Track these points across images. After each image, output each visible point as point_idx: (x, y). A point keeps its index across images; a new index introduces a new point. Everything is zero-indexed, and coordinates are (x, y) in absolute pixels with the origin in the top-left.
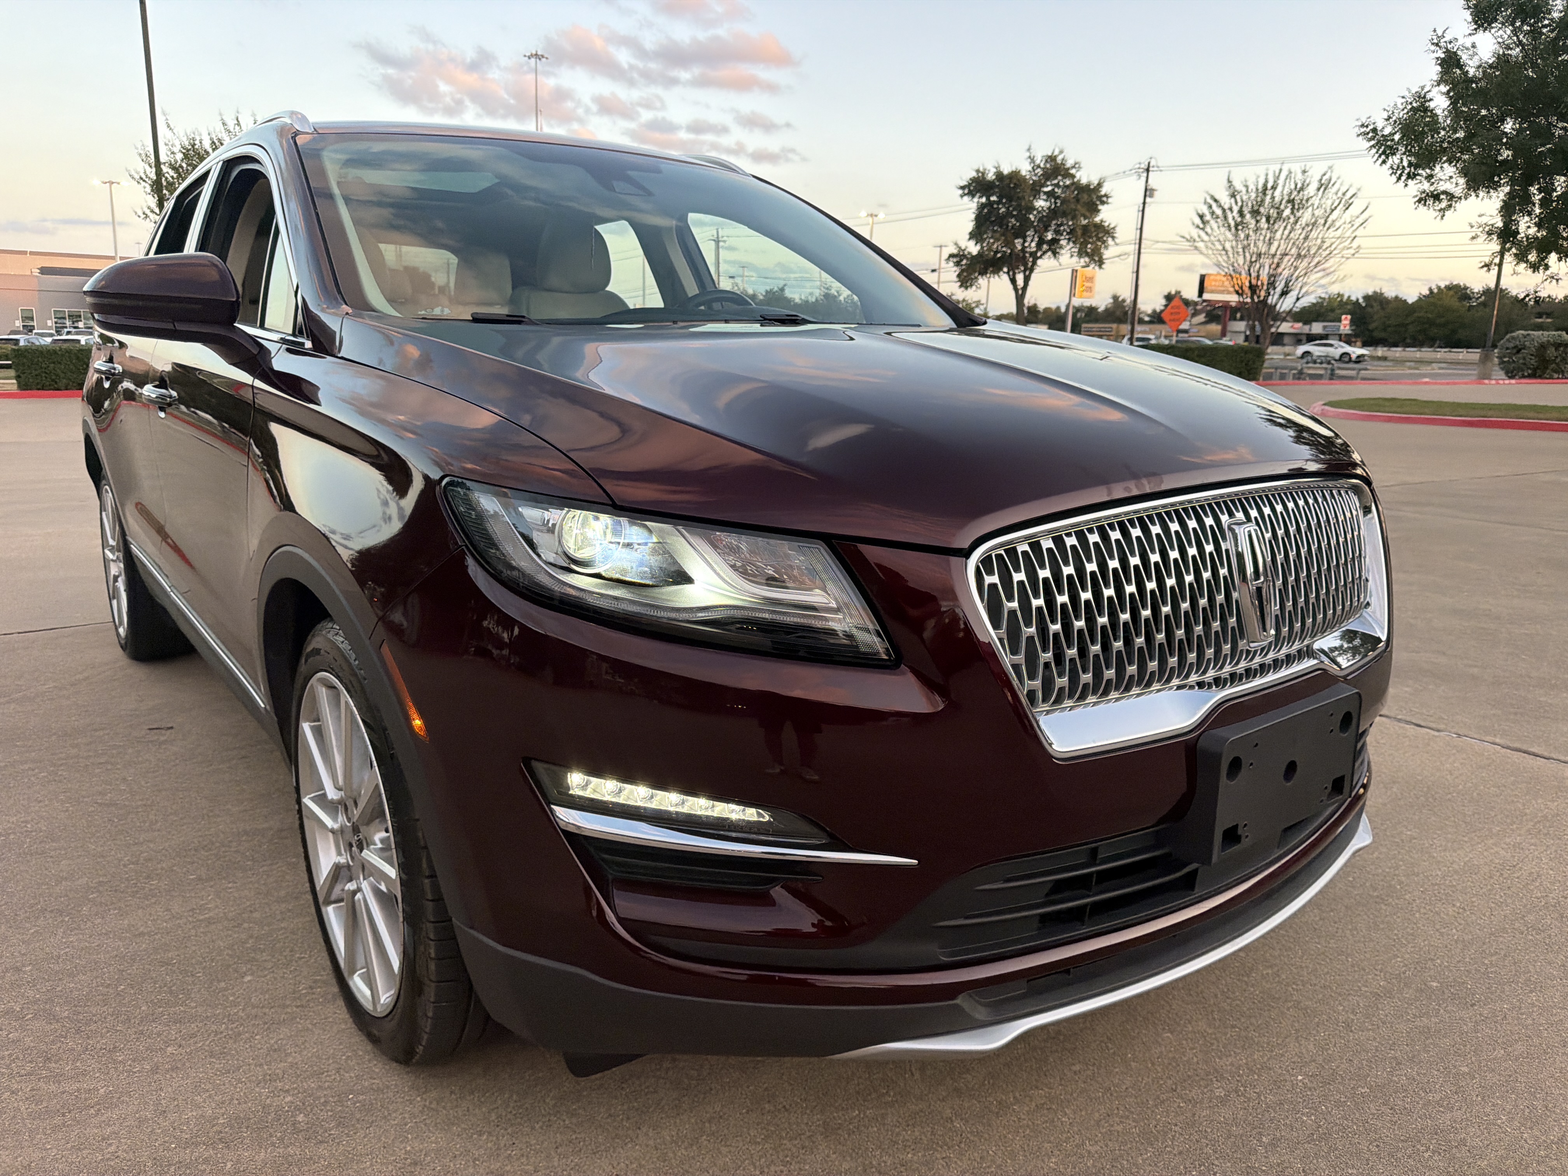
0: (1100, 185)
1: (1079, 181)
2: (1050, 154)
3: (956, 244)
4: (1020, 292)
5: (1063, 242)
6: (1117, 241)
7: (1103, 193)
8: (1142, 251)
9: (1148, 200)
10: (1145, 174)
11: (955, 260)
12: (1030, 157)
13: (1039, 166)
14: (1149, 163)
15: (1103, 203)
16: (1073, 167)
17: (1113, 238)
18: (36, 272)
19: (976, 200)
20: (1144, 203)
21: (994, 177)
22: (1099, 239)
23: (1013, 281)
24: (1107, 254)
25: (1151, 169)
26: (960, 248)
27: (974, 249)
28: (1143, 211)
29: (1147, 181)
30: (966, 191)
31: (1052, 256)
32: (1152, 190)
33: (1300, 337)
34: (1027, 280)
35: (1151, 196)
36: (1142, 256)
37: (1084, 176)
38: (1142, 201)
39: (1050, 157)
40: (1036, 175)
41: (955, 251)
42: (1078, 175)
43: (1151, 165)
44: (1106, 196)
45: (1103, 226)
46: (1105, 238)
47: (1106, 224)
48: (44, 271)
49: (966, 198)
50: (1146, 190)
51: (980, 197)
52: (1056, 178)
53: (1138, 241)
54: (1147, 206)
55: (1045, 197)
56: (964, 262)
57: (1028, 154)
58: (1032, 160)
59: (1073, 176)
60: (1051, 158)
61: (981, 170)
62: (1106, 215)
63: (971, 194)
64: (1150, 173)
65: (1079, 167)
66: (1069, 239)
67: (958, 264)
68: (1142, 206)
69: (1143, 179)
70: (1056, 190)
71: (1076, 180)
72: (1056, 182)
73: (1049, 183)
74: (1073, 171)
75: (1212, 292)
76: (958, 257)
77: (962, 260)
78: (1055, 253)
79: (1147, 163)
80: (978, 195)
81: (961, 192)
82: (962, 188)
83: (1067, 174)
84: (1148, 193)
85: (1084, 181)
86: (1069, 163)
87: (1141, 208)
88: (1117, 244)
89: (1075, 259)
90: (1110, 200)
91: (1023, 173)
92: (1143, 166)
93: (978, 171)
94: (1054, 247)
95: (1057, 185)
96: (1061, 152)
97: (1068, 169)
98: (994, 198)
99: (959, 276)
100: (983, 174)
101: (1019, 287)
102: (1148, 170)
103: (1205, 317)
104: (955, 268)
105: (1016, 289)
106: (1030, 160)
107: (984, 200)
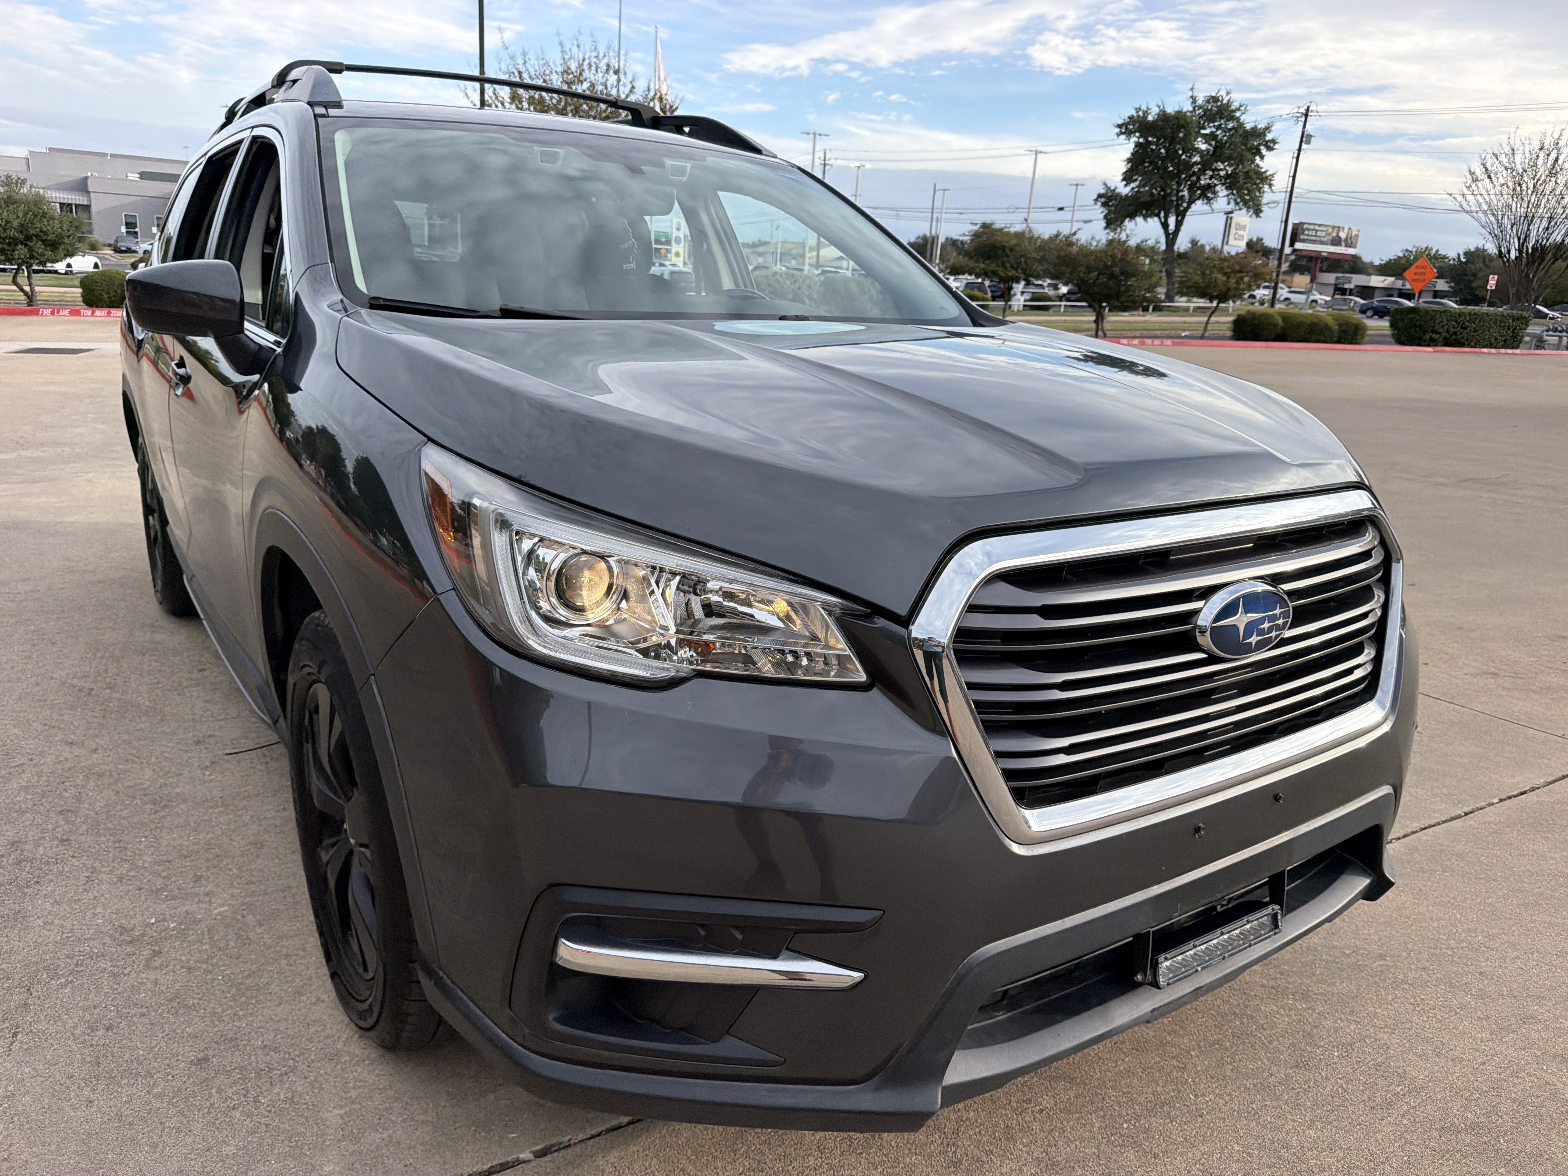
0: (1267, 129)
1: (1244, 124)
2: (1214, 94)
3: (1105, 184)
4: (1172, 236)
5: (1219, 189)
6: (1273, 188)
7: (1269, 138)
8: (1294, 199)
9: (1304, 146)
10: (1303, 119)
11: (1103, 200)
12: (1192, 97)
13: (1200, 107)
14: (1308, 107)
15: (1267, 148)
16: (1239, 109)
17: (1270, 186)
19: (1133, 139)
20: (1300, 150)
21: (1156, 117)
22: (1257, 186)
23: (1165, 225)
24: (1263, 201)
25: (1310, 114)
26: (1109, 188)
27: (1124, 190)
28: (1298, 157)
29: (1304, 127)
30: (1123, 130)
31: (1206, 202)
32: (1310, 137)
34: (1179, 224)
35: (1308, 142)
36: (1293, 205)
37: (1249, 121)
38: (1297, 147)
39: (1213, 97)
40: (1197, 115)
41: (1103, 191)
42: (1242, 118)
43: (1311, 109)
44: (1273, 140)
45: (1264, 173)
46: (1261, 185)
47: (1266, 171)
48: (144, 176)
49: (1123, 137)
50: (1303, 136)
51: (1138, 137)
52: (1218, 120)
53: (1289, 189)
54: (1302, 152)
55: (1203, 139)
56: (1112, 203)
57: (1190, 94)
58: (1194, 99)
59: (1238, 119)
60: (1215, 99)
61: (1142, 109)
62: (1268, 161)
63: (1129, 133)
64: (1309, 118)
65: (1245, 110)
66: (1225, 186)
67: (1104, 205)
68: (1296, 152)
69: (1301, 124)
70: (1217, 132)
71: (1240, 123)
72: (1217, 124)
73: (1209, 125)
74: (1238, 114)
75: (1304, 241)
76: (1108, 199)
77: (1110, 201)
78: (1209, 200)
79: (1306, 107)
80: (1135, 135)
81: (1118, 130)
82: (1119, 126)
83: (1232, 118)
84: (1304, 140)
85: (1249, 125)
86: (1235, 105)
87: (1295, 155)
88: (1271, 192)
89: (1231, 206)
90: (1276, 146)
91: (1185, 113)
92: (1303, 110)
93: (1138, 110)
94: (1206, 193)
95: (1219, 128)
96: (1227, 93)
97: (1234, 111)
98: (1153, 139)
99: (1105, 217)
100: (1144, 113)
101: (1171, 232)
102: (1306, 115)
103: (1289, 266)
104: (1102, 209)
105: (1167, 234)
106: (1191, 100)
107: (1141, 140)
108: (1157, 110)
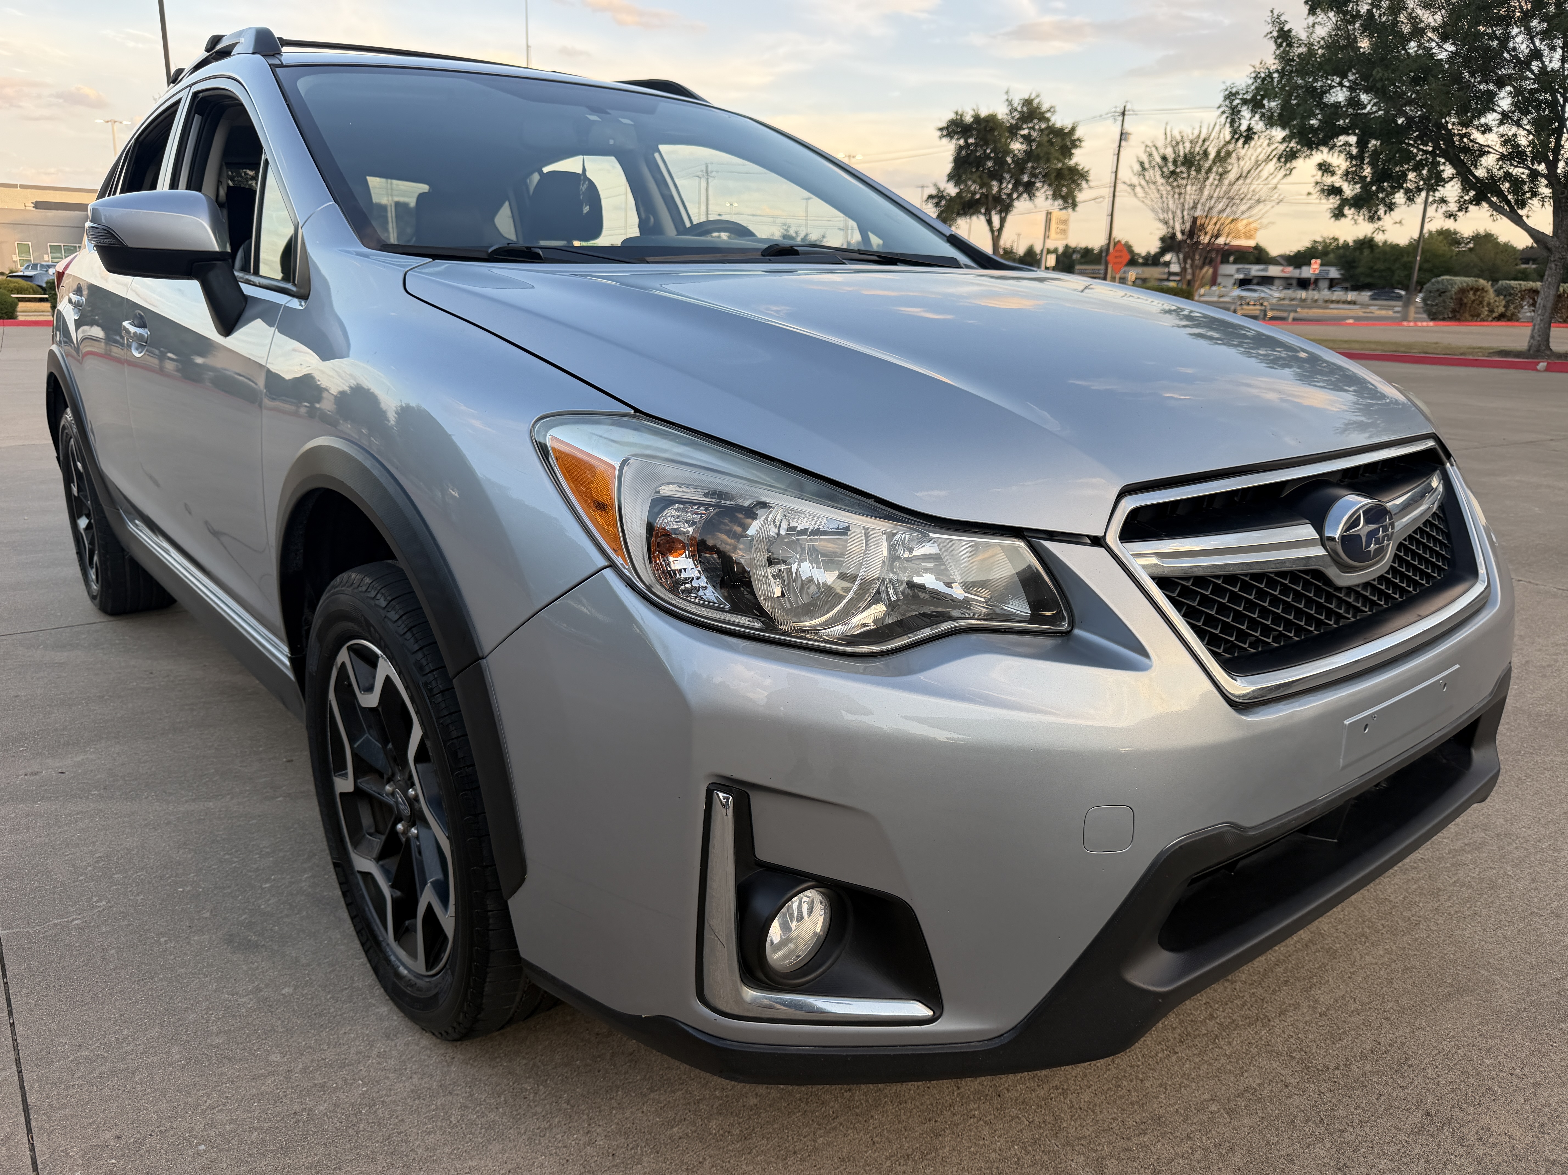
0: (1073, 129)
1: (1054, 124)
2: (1027, 98)
3: (935, 185)
4: (996, 234)
5: (1038, 185)
7: (1076, 137)
8: (1117, 194)
9: (1123, 143)
10: (1121, 118)
11: (935, 201)
12: (1007, 100)
13: (1016, 110)
15: (1076, 146)
16: (1049, 111)
17: (1087, 181)
18: (30, 207)
19: (954, 141)
20: (1120, 147)
21: (972, 120)
22: (1074, 182)
23: (990, 222)
24: (1080, 197)
25: (1126, 113)
26: (939, 189)
27: (952, 190)
28: (1118, 154)
29: (1122, 125)
30: (945, 133)
31: (1028, 198)
32: (1127, 133)
33: (1290, 282)
34: (1003, 221)
35: (1126, 140)
36: (1117, 200)
37: (1059, 120)
38: (1117, 145)
39: (1026, 100)
40: (1013, 118)
41: (934, 192)
42: (1053, 119)
43: (1127, 108)
44: (1079, 140)
45: (1077, 170)
46: (1079, 182)
47: (1080, 168)
48: (38, 205)
49: (945, 140)
50: (1122, 134)
51: (958, 139)
52: (1031, 121)
53: (1112, 185)
54: (1122, 149)
55: (1021, 140)
56: (943, 203)
57: (1006, 97)
58: (1010, 102)
59: (1048, 120)
60: (1028, 102)
61: (960, 112)
62: (1079, 158)
63: (950, 136)
64: (1126, 117)
65: (1054, 111)
66: (1044, 182)
67: (937, 205)
68: (1117, 150)
69: (1119, 123)
70: (1032, 132)
71: (1050, 124)
72: (1030, 125)
73: (1025, 126)
74: (1048, 115)
76: (938, 198)
77: (940, 201)
78: (1031, 196)
79: (1122, 108)
80: (956, 137)
81: (940, 133)
82: (941, 129)
83: (1042, 118)
84: (1123, 137)
85: (1058, 125)
86: (1044, 107)
87: (1116, 153)
88: (1090, 188)
89: (1050, 201)
90: (1083, 144)
91: (1000, 117)
92: (1121, 109)
93: (957, 113)
94: (1029, 189)
95: (1033, 128)
96: (1038, 96)
97: (1044, 113)
98: (971, 141)
99: (939, 213)
100: (962, 116)
101: (995, 229)
102: (1123, 114)
104: (935, 209)
105: (992, 231)
106: (1007, 103)
107: (962, 142)
108: (971, 113)
